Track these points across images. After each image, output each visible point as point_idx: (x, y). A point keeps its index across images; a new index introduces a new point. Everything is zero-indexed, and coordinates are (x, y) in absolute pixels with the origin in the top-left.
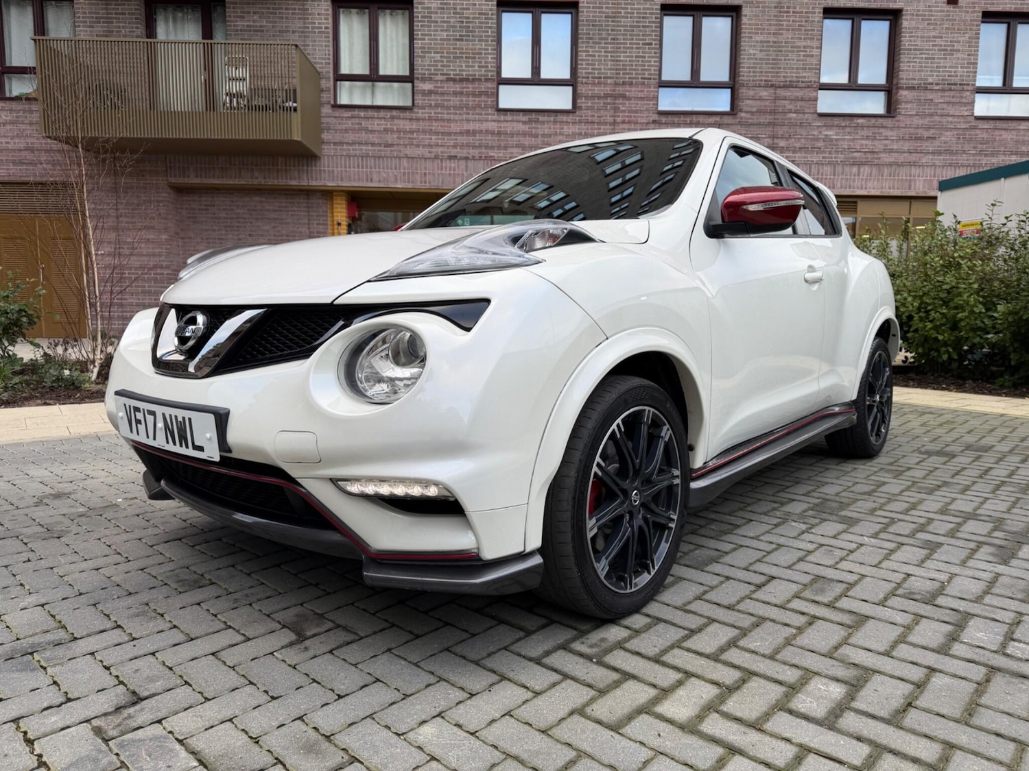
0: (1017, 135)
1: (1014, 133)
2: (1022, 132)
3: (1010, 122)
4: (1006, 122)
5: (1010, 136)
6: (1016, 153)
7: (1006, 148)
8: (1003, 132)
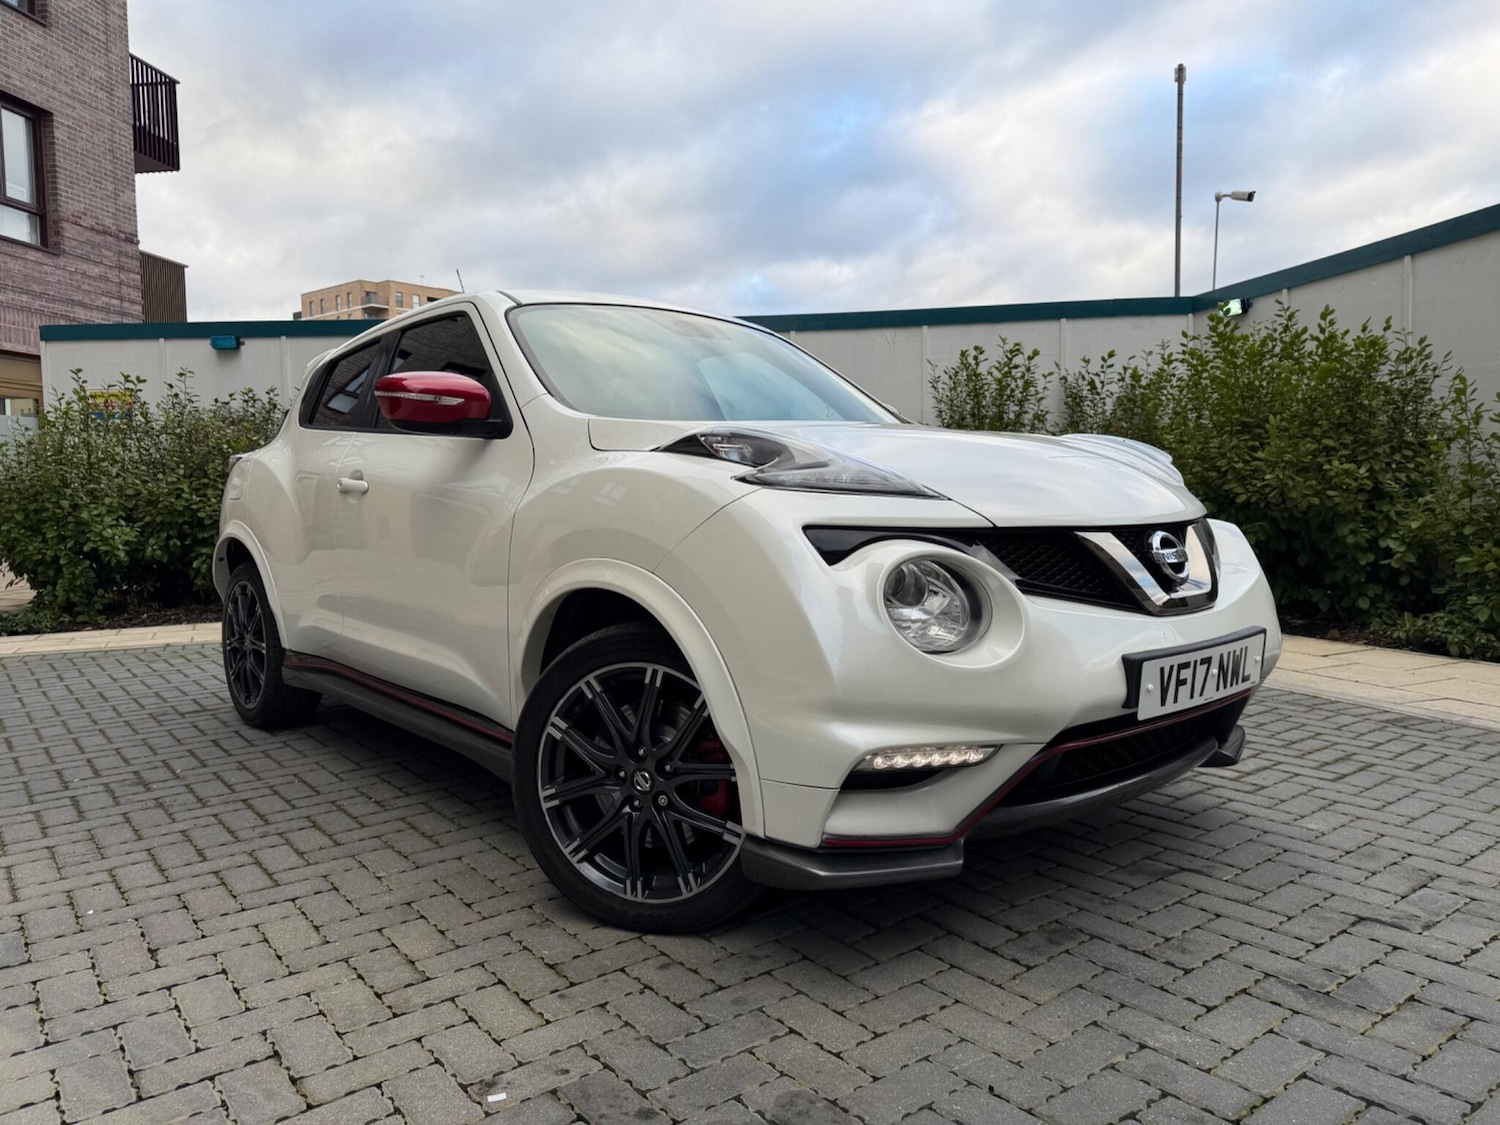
0: (24, 267)
1: (20, 262)
2: (30, 265)
3: (14, 246)
4: (10, 244)
5: (17, 267)
6: (27, 292)
7: (14, 282)
8: (8, 259)
